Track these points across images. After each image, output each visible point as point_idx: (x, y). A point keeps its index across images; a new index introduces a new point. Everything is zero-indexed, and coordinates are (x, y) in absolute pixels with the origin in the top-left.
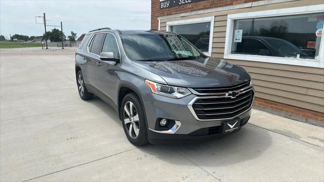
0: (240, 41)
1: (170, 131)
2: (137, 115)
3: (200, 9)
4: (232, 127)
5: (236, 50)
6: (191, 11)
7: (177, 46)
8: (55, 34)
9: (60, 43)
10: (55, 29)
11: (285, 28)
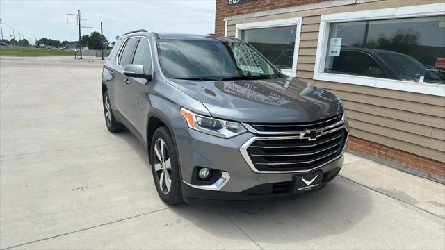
0: (338, 54)
1: (213, 187)
2: (169, 159)
3: (282, 7)
4: (308, 183)
5: (331, 68)
6: (271, 9)
7: (245, 61)
8: (95, 38)
9: (99, 52)
10: (95, 33)
11: (415, 38)
